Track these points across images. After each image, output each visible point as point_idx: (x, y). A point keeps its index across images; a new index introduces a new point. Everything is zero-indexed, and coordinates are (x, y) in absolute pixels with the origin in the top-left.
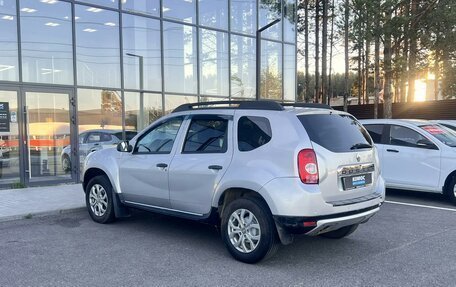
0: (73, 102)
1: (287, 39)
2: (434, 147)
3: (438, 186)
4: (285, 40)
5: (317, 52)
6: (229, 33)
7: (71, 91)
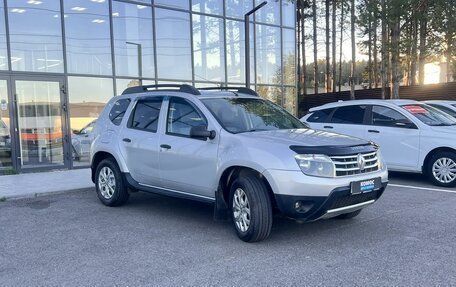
0: (64, 91)
1: (286, 24)
2: (413, 126)
3: (417, 166)
4: (283, 25)
5: (328, 37)
6: (224, 18)
7: (62, 78)
